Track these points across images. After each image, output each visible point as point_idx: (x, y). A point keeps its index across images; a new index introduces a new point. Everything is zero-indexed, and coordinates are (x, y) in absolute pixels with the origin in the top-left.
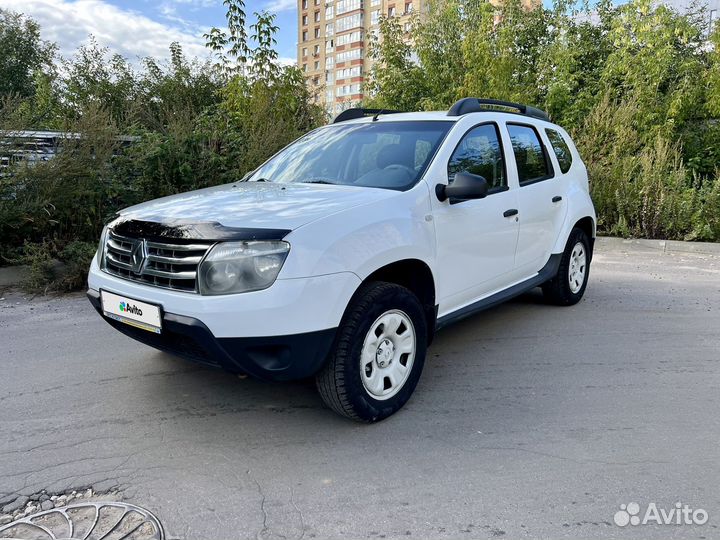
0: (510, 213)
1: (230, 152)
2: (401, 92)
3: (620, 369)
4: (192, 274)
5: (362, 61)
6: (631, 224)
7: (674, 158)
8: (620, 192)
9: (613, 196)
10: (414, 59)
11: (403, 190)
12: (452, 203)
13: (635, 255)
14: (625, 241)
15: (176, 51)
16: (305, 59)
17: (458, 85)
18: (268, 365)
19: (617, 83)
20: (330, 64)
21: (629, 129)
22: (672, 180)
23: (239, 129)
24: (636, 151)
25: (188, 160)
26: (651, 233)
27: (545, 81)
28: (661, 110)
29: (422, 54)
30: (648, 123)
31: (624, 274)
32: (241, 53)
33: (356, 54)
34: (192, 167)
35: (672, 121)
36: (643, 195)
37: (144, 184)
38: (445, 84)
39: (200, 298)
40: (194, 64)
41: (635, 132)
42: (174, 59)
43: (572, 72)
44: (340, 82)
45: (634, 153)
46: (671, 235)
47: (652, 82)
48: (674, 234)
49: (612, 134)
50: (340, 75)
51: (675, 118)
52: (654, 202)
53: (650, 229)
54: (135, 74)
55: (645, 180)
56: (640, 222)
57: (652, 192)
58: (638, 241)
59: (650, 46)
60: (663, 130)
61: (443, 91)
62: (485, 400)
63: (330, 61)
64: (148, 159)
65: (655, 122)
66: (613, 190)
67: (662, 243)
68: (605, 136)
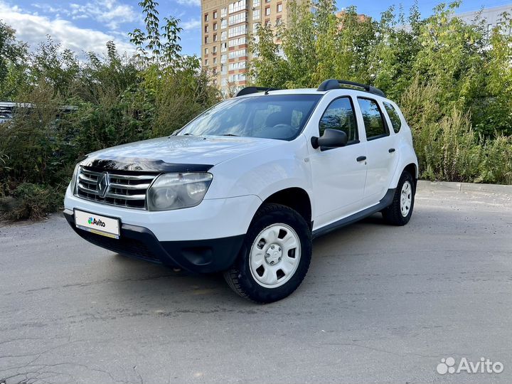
0: (361, 159)
1: (146, 118)
2: (272, 77)
3: (431, 279)
4: (142, 197)
5: (246, 58)
6: (436, 171)
7: (465, 124)
8: (428, 148)
9: (423, 150)
10: (281, 54)
11: (289, 141)
12: (322, 150)
13: (439, 193)
14: (432, 183)
15: (111, 47)
16: (206, 56)
17: (312, 72)
18: (196, 261)
19: (424, 72)
20: (224, 60)
21: (433, 103)
22: (465, 139)
23: (152, 101)
24: (438, 119)
25: (112, 123)
26: (450, 177)
27: (374, 70)
28: (455, 90)
29: (286, 50)
30: (447, 100)
31: (432, 206)
32: (155, 47)
33: (242, 52)
34: (116, 129)
35: (463, 98)
36: (444, 150)
37: (80, 141)
38: (303, 71)
39: (148, 213)
40: (124, 57)
41: (438, 105)
42: (109, 53)
43: (393, 65)
44: (231, 72)
45: (437, 121)
46: (465, 179)
47: (449, 71)
48: (467, 178)
49: (421, 107)
50: (231, 67)
51: (466, 96)
52: (451, 155)
53: (449, 174)
54: (80, 63)
55: (445, 139)
56: (443, 169)
57: (450, 148)
58: (441, 183)
59: (447, 45)
60: (458, 104)
61: (301, 76)
62: (329, 304)
63: (224, 57)
64: (83, 122)
65: (451, 98)
66: (423, 147)
67: (459, 184)
68: (416, 108)
